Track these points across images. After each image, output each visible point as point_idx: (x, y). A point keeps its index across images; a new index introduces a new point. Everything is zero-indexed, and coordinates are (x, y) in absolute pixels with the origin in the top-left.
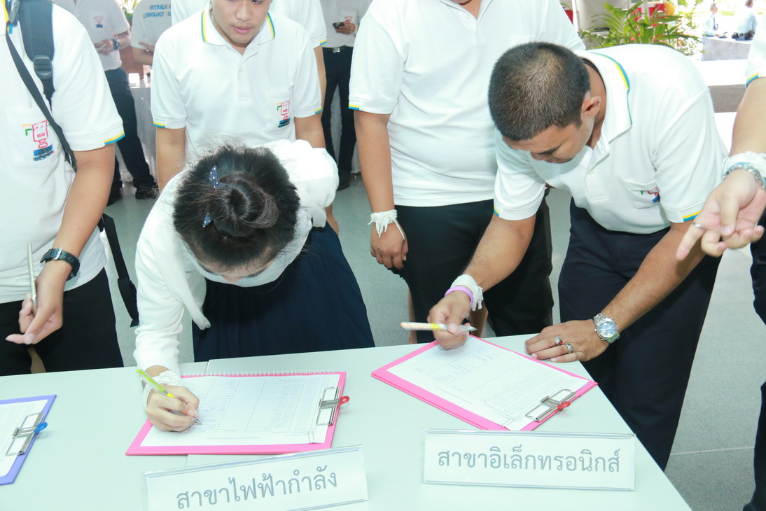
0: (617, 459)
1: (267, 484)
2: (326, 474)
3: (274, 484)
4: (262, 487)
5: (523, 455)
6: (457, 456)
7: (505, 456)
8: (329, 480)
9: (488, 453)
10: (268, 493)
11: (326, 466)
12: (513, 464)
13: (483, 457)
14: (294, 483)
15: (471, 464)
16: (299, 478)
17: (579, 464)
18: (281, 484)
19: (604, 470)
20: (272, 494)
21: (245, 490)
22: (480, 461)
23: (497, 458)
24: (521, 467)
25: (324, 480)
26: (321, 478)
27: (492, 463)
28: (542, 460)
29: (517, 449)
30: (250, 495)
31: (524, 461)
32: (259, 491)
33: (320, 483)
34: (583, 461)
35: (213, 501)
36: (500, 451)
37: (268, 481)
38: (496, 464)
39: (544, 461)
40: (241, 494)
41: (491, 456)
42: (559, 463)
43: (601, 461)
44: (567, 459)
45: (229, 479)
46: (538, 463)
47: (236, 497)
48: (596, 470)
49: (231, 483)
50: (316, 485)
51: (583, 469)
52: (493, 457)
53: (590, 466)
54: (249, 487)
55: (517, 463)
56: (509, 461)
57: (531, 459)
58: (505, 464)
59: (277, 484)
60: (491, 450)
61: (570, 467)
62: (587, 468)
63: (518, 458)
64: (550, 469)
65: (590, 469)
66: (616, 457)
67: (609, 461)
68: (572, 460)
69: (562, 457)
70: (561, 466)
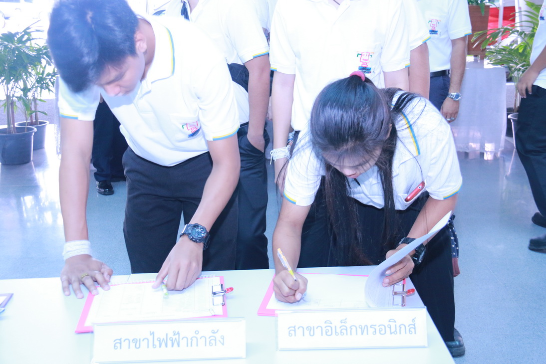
0: (414, 325)
1: (176, 339)
2: (218, 336)
3: (181, 338)
4: (172, 340)
5: (348, 325)
6: (301, 329)
7: (336, 327)
8: (219, 341)
9: (324, 325)
10: (176, 344)
11: (218, 331)
12: (341, 332)
13: (320, 328)
14: (194, 339)
15: (312, 333)
16: (199, 336)
17: (388, 330)
18: (185, 339)
19: (406, 333)
20: (179, 346)
21: (160, 341)
22: (318, 332)
23: (329, 328)
24: (347, 334)
25: (215, 340)
26: (214, 338)
27: (326, 332)
28: (362, 328)
29: (344, 321)
30: (163, 345)
31: (349, 330)
32: (169, 343)
33: (213, 342)
34: (390, 328)
35: (138, 346)
36: (331, 323)
37: (177, 336)
38: (329, 333)
39: (363, 329)
40: (157, 343)
41: (325, 327)
42: (374, 330)
43: (403, 327)
44: (379, 326)
45: (150, 332)
46: (359, 331)
47: (153, 345)
48: (400, 333)
49: (151, 334)
50: (210, 343)
51: (391, 333)
52: (327, 328)
53: (396, 331)
54: (163, 339)
55: (344, 331)
56: (338, 330)
57: (354, 328)
58: (336, 332)
59: (182, 339)
60: (325, 323)
61: (381, 332)
62: (394, 332)
63: (345, 328)
64: (368, 334)
65: (395, 333)
66: (413, 323)
67: (409, 326)
68: (383, 327)
69: (375, 325)
70: (375, 332)
